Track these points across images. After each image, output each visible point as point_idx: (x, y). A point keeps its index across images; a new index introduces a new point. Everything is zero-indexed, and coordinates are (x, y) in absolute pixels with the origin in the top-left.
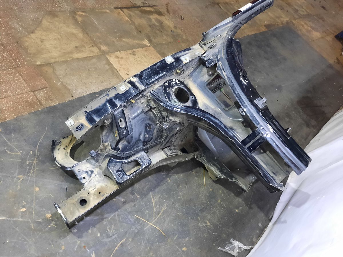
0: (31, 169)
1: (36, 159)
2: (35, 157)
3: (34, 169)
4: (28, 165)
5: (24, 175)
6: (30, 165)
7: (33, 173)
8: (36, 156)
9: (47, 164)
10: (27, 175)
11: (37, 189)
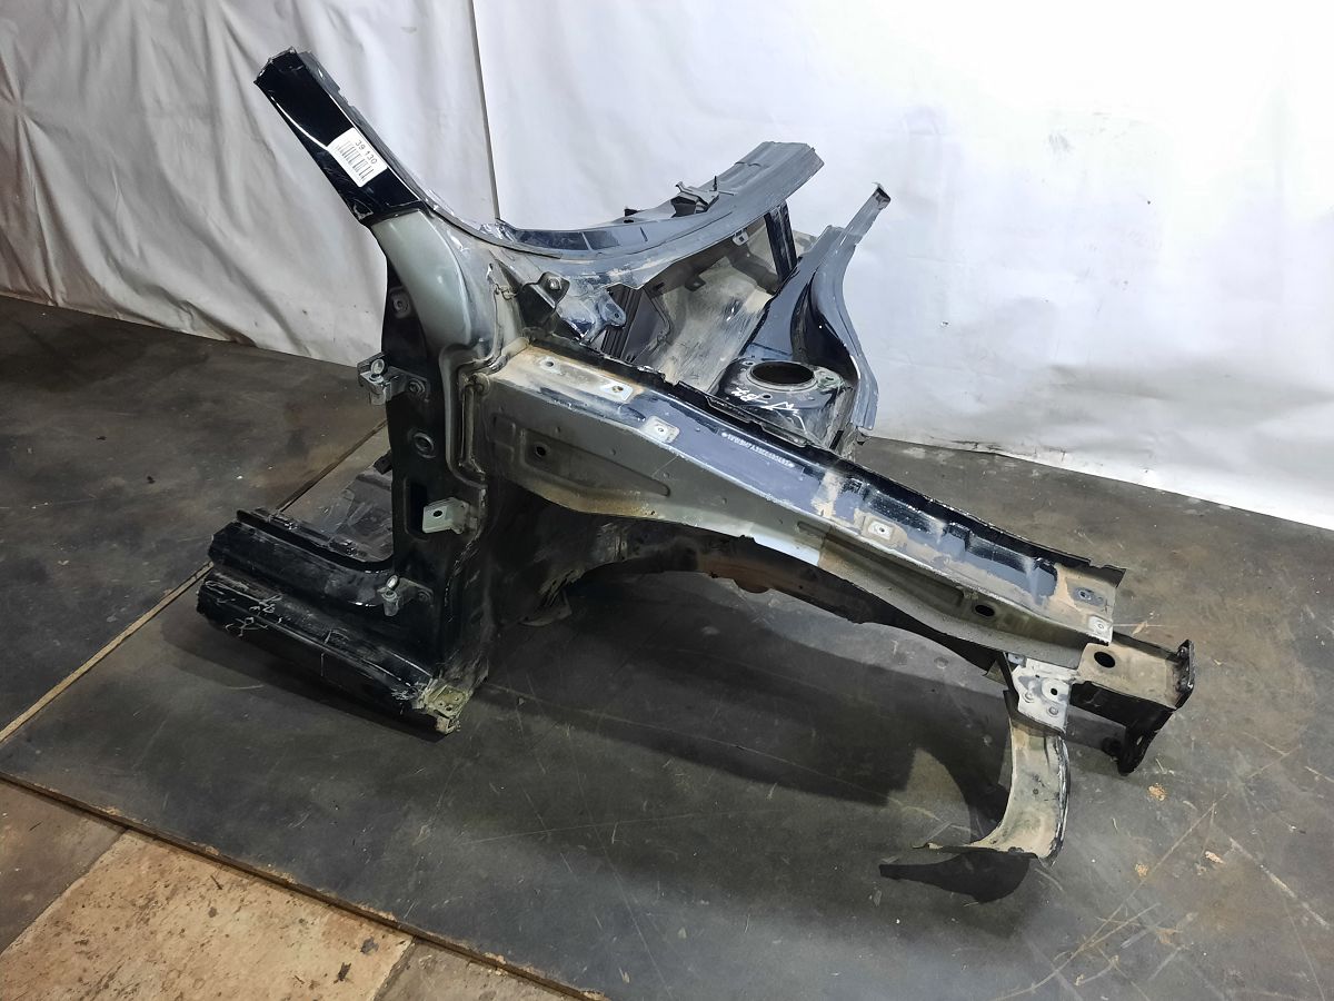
0: (1117, 933)
1: (1082, 949)
2: (1079, 955)
3: (1110, 924)
4: (1119, 951)
5: (1152, 936)
6: (1113, 946)
7: (1120, 917)
8: (1074, 955)
9: (1057, 905)
10: (1144, 928)
11: (1141, 870)
